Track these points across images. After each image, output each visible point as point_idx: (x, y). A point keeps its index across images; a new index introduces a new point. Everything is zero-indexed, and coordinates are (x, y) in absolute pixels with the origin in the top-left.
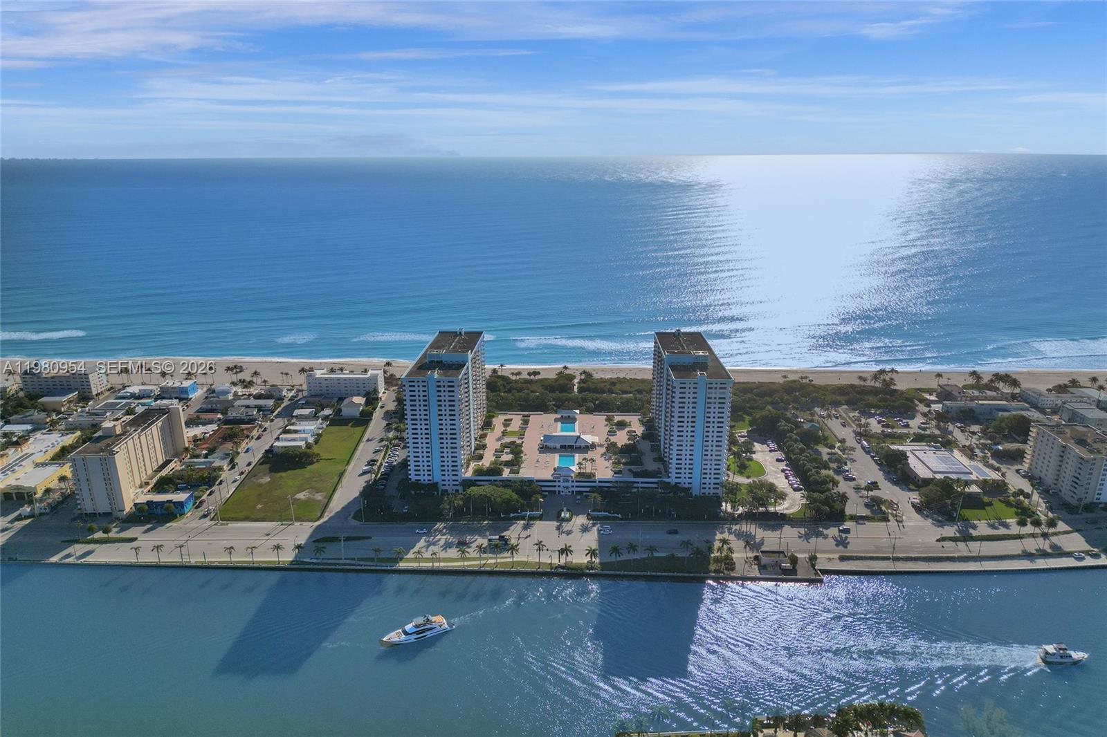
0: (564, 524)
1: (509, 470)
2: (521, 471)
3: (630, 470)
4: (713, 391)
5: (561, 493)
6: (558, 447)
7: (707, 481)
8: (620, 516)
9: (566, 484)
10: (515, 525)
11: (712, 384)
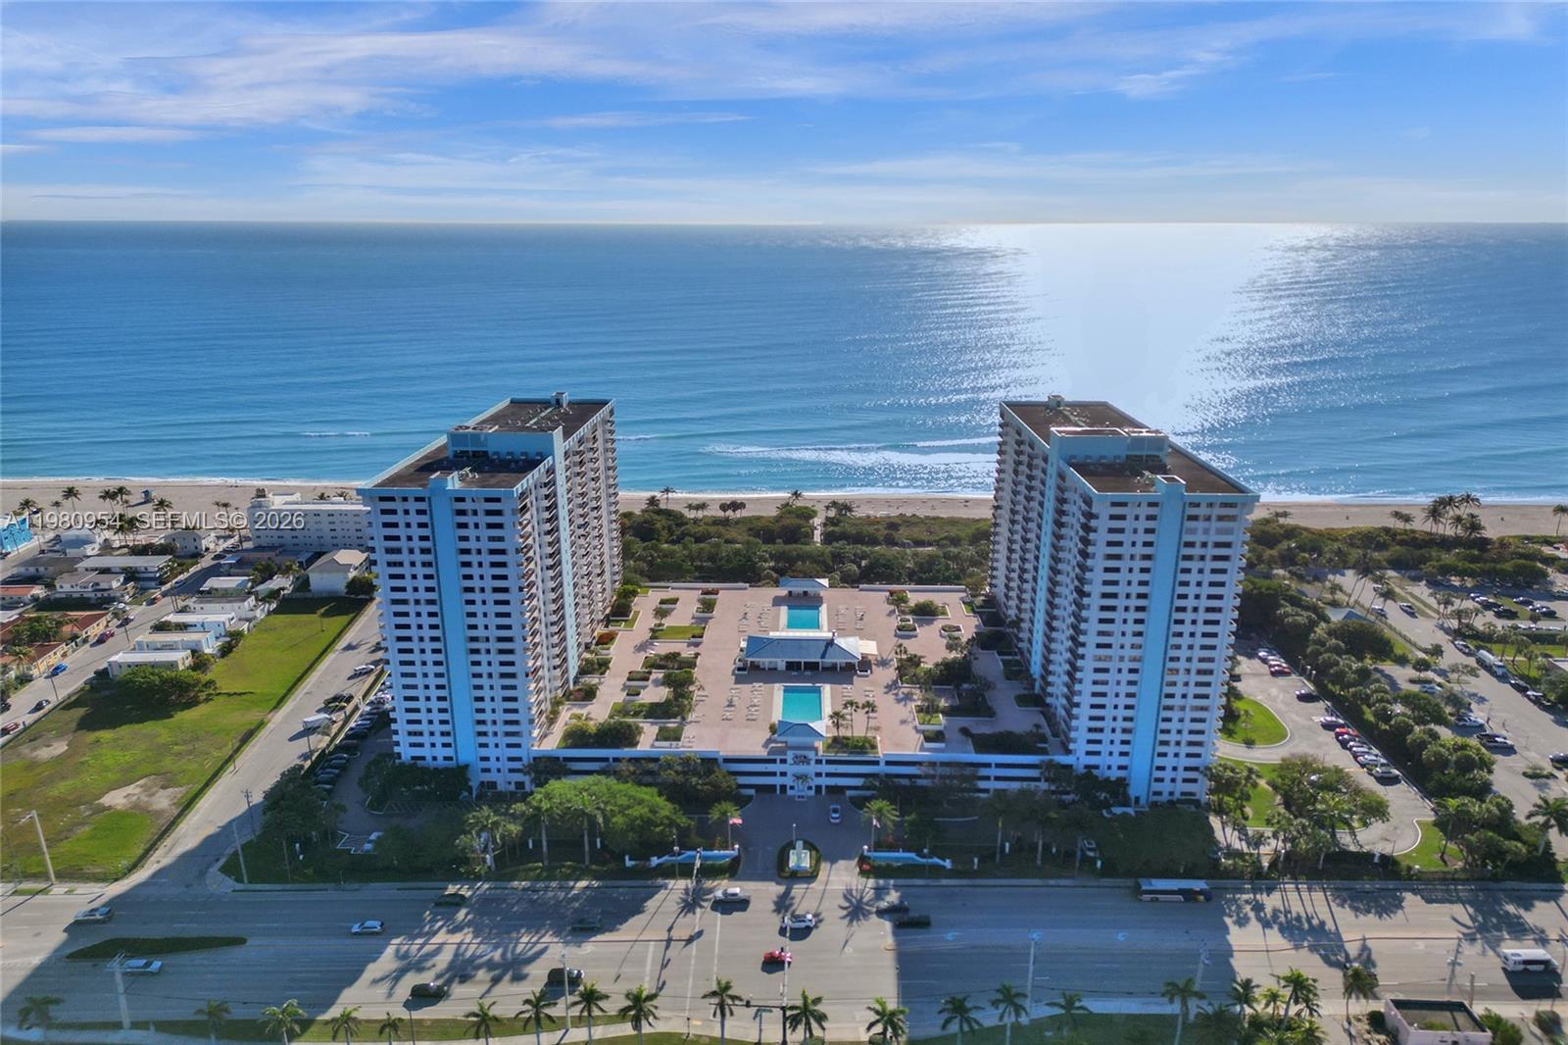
0: (798, 889)
1: (656, 729)
2: (689, 732)
3: (965, 731)
4: (1200, 525)
5: (789, 792)
6: (781, 665)
7: (1168, 762)
8: (948, 864)
9: (802, 769)
10: (662, 893)
11: (1198, 505)
